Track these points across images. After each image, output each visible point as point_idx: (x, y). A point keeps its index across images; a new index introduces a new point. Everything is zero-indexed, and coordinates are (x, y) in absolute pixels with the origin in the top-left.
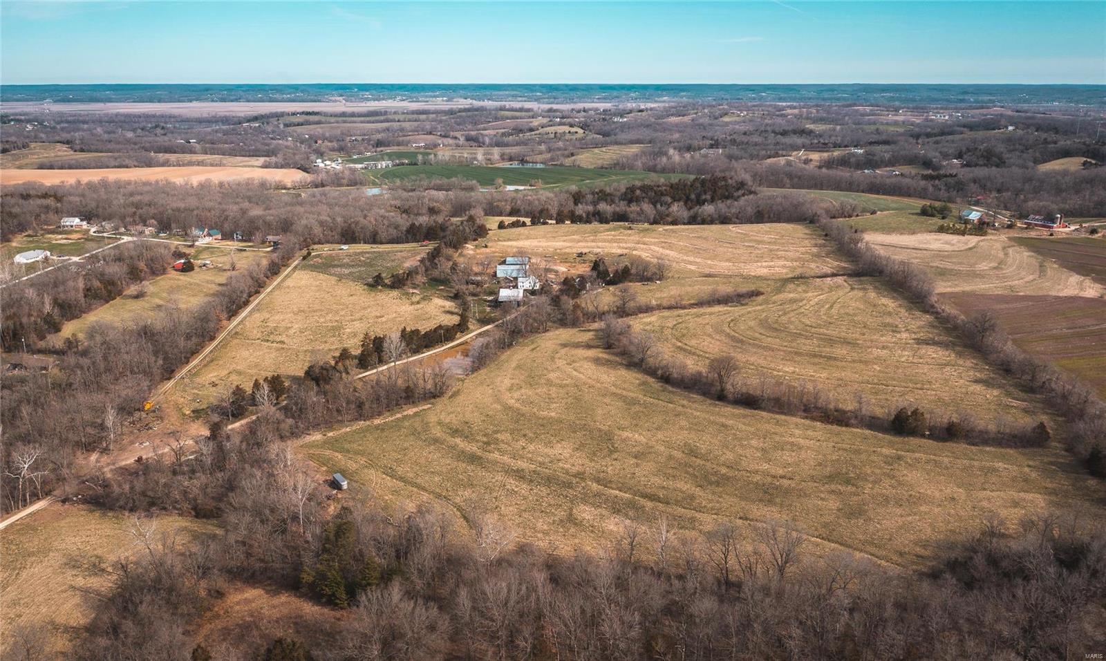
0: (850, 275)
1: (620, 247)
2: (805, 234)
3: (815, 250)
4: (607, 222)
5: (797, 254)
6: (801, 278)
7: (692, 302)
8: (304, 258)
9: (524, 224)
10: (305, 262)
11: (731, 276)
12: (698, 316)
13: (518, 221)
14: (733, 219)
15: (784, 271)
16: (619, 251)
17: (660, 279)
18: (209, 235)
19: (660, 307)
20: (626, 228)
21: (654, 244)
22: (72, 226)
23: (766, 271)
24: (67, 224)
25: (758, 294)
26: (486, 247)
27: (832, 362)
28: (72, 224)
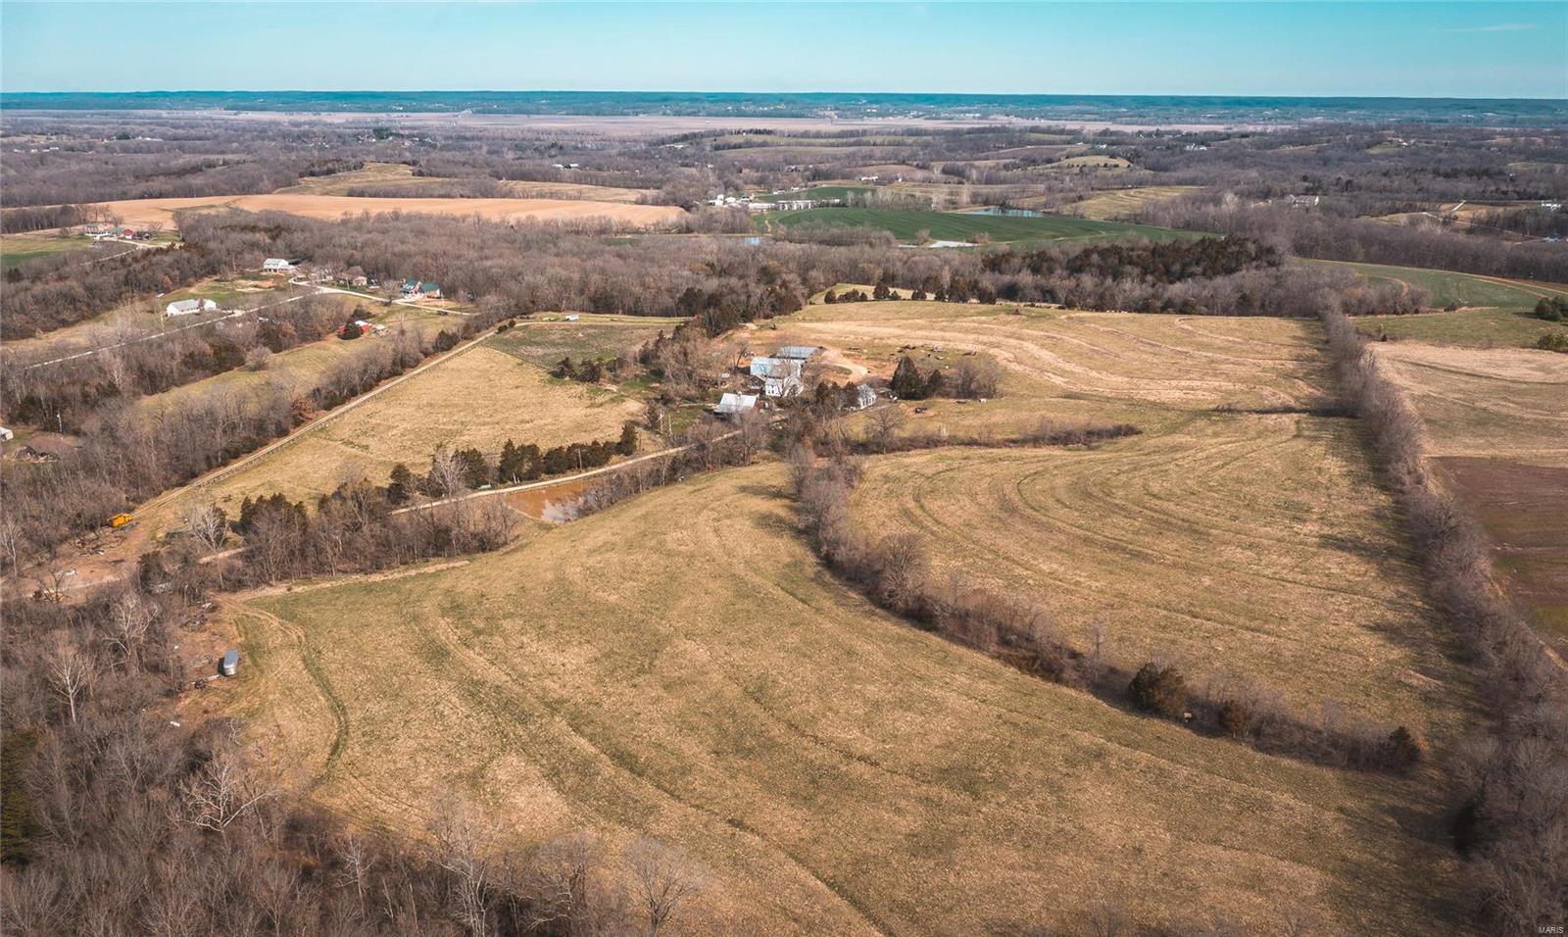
0: (1313, 412)
1: (977, 342)
2: (1295, 337)
3: (1290, 365)
4: (992, 301)
5: (1255, 371)
6: (1230, 411)
7: (1014, 437)
8: (501, 330)
9: (863, 298)
10: (501, 335)
11: (1108, 399)
12: (993, 461)
13: (855, 293)
14: (1197, 307)
15: (1214, 397)
16: (970, 348)
17: (989, 396)
18: (421, 290)
19: (953, 441)
20: (1009, 312)
21: (1034, 339)
22: (275, 270)
23: (1177, 394)
24: (271, 267)
25: (1130, 431)
26: (774, 329)
27: (1134, 563)
28: (276, 267)
